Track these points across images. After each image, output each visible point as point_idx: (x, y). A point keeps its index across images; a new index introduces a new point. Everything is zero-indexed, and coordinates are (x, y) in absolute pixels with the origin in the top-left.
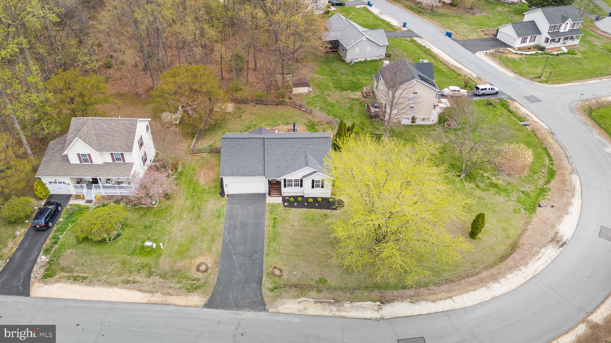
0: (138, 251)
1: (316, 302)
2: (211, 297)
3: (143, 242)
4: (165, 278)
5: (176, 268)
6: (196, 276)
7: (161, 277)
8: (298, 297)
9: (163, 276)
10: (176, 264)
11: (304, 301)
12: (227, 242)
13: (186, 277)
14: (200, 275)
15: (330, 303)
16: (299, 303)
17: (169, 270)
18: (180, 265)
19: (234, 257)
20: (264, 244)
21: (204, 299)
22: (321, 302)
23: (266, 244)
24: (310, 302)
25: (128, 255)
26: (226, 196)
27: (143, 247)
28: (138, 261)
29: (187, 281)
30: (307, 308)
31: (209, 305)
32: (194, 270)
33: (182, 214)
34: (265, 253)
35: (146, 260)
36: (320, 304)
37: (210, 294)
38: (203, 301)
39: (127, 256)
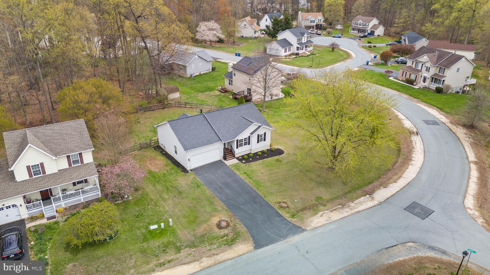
0: (148, 236)
1: (332, 211)
2: (253, 240)
3: (147, 228)
4: (195, 246)
5: (199, 235)
6: (223, 233)
7: (190, 247)
8: (316, 214)
9: (192, 245)
10: (196, 232)
11: (323, 214)
12: (225, 200)
13: (214, 238)
14: (226, 231)
15: (340, 208)
16: (321, 216)
17: (194, 239)
18: (200, 230)
19: (241, 207)
20: (256, 191)
21: (249, 244)
22: (335, 210)
23: (257, 191)
24: (327, 213)
25: (142, 243)
26: (190, 172)
27: (151, 232)
28: (157, 244)
29: (217, 240)
30: (330, 216)
31: (258, 245)
32: (217, 230)
33: (162, 196)
34: (263, 196)
35: (164, 240)
36: (335, 211)
37: (251, 239)
38: (250, 246)
39: (142, 245)
